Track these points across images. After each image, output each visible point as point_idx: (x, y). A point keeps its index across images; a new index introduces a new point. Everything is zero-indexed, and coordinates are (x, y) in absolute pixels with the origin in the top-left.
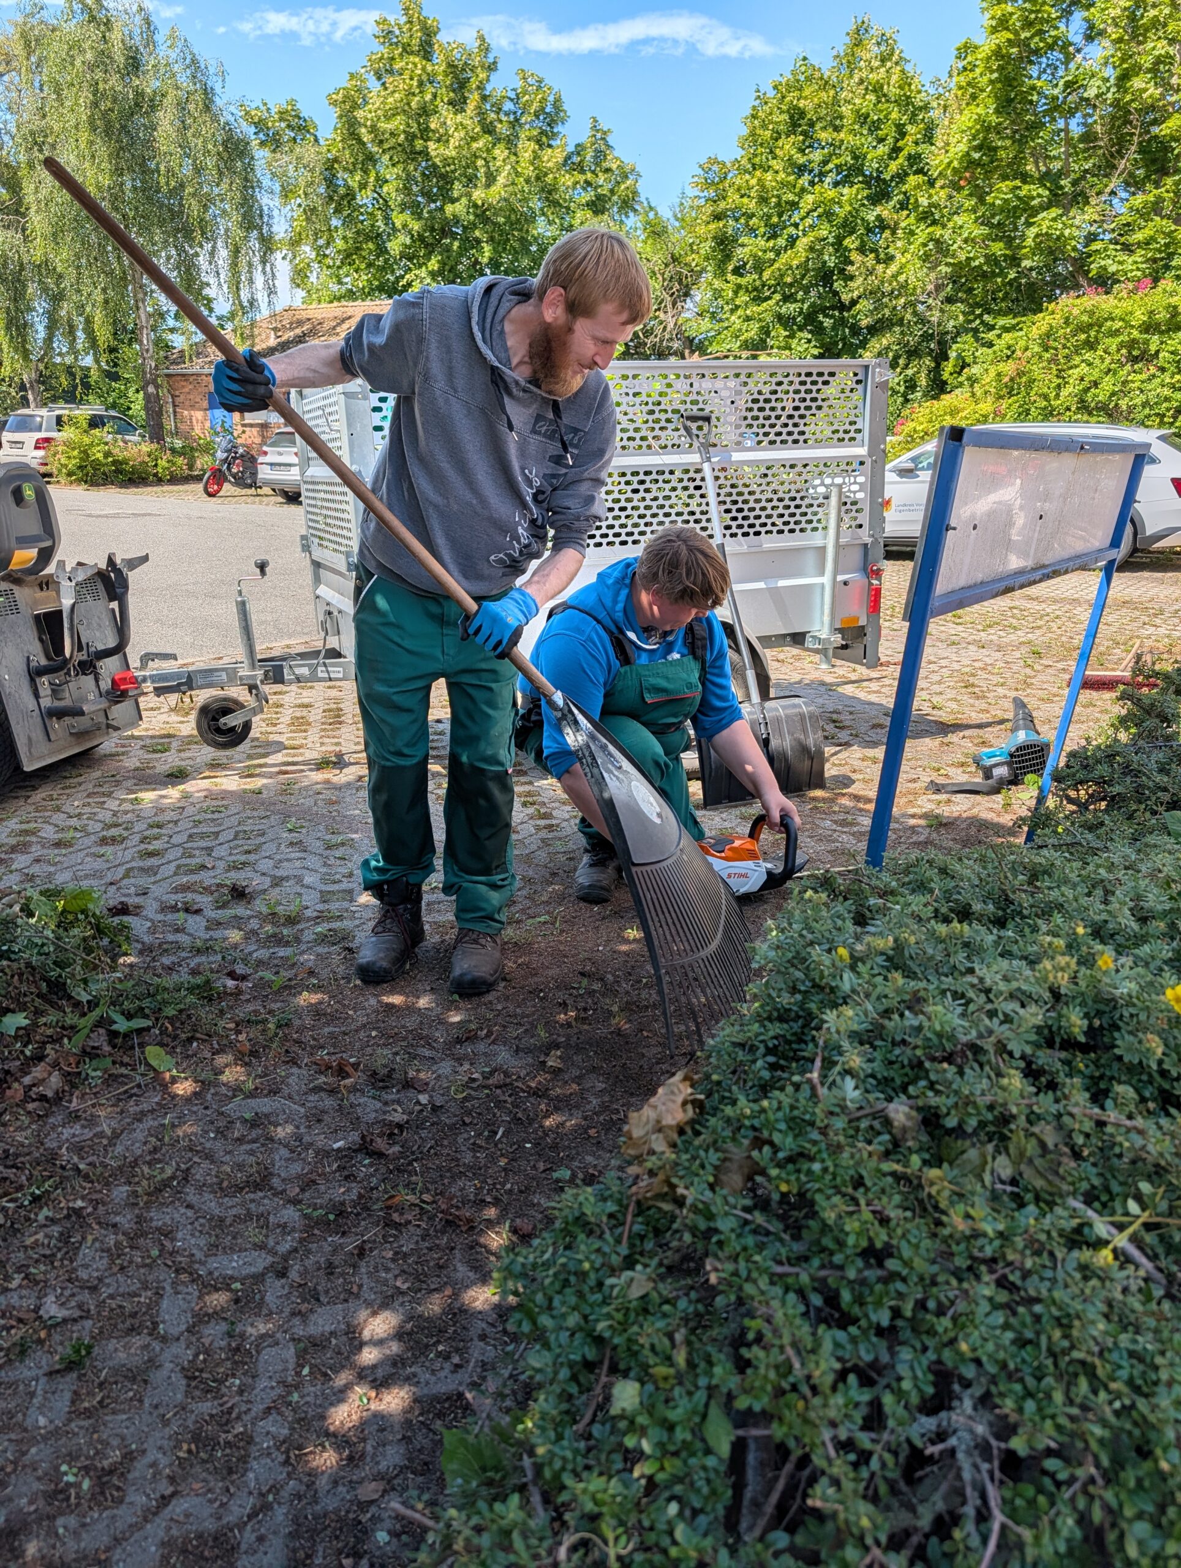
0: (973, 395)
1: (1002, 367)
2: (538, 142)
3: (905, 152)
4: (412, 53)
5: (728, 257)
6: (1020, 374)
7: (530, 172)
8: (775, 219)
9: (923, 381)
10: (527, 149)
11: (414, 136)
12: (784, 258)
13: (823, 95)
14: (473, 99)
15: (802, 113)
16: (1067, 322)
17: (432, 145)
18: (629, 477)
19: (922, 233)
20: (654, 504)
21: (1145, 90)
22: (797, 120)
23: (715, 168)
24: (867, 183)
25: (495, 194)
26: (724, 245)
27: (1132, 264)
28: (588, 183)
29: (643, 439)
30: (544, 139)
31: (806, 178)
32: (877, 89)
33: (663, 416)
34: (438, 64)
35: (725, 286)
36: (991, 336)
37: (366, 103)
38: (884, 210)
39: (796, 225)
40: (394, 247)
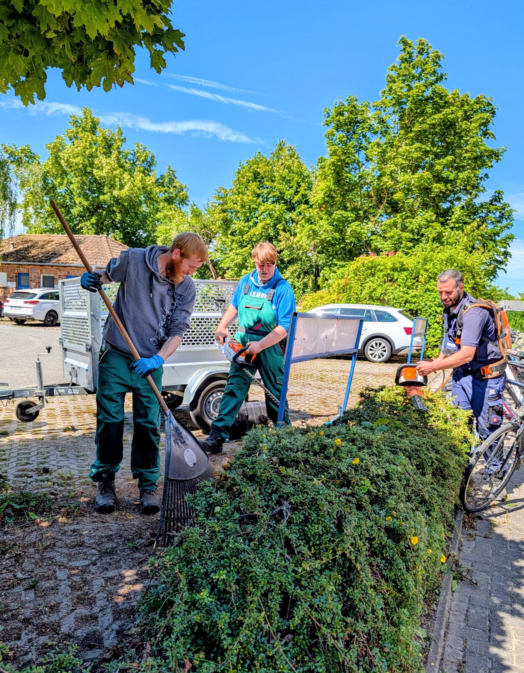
0: (329, 292)
1: (340, 281)
2: (143, 172)
3: (300, 193)
4: (87, 131)
5: (228, 228)
6: (347, 284)
7: (140, 185)
8: (248, 215)
9: (310, 284)
10: (138, 176)
11: (87, 166)
12: (252, 231)
13: (267, 167)
14: (115, 153)
15: (259, 174)
16: (363, 265)
17: (95, 171)
18: (195, 320)
19: (308, 227)
20: (205, 330)
21: (388, 182)
22: (256, 175)
23: (223, 191)
24: (286, 203)
25: (124, 193)
26: (227, 223)
27: (386, 245)
28: (166, 191)
29: (201, 307)
30: (146, 172)
31: (260, 199)
32: (289, 168)
33: (208, 299)
34: (99, 138)
35: (227, 240)
36: (335, 269)
37: (64, 149)
38: (293, 215)
39: (257, 218)
40: (75, 211)
